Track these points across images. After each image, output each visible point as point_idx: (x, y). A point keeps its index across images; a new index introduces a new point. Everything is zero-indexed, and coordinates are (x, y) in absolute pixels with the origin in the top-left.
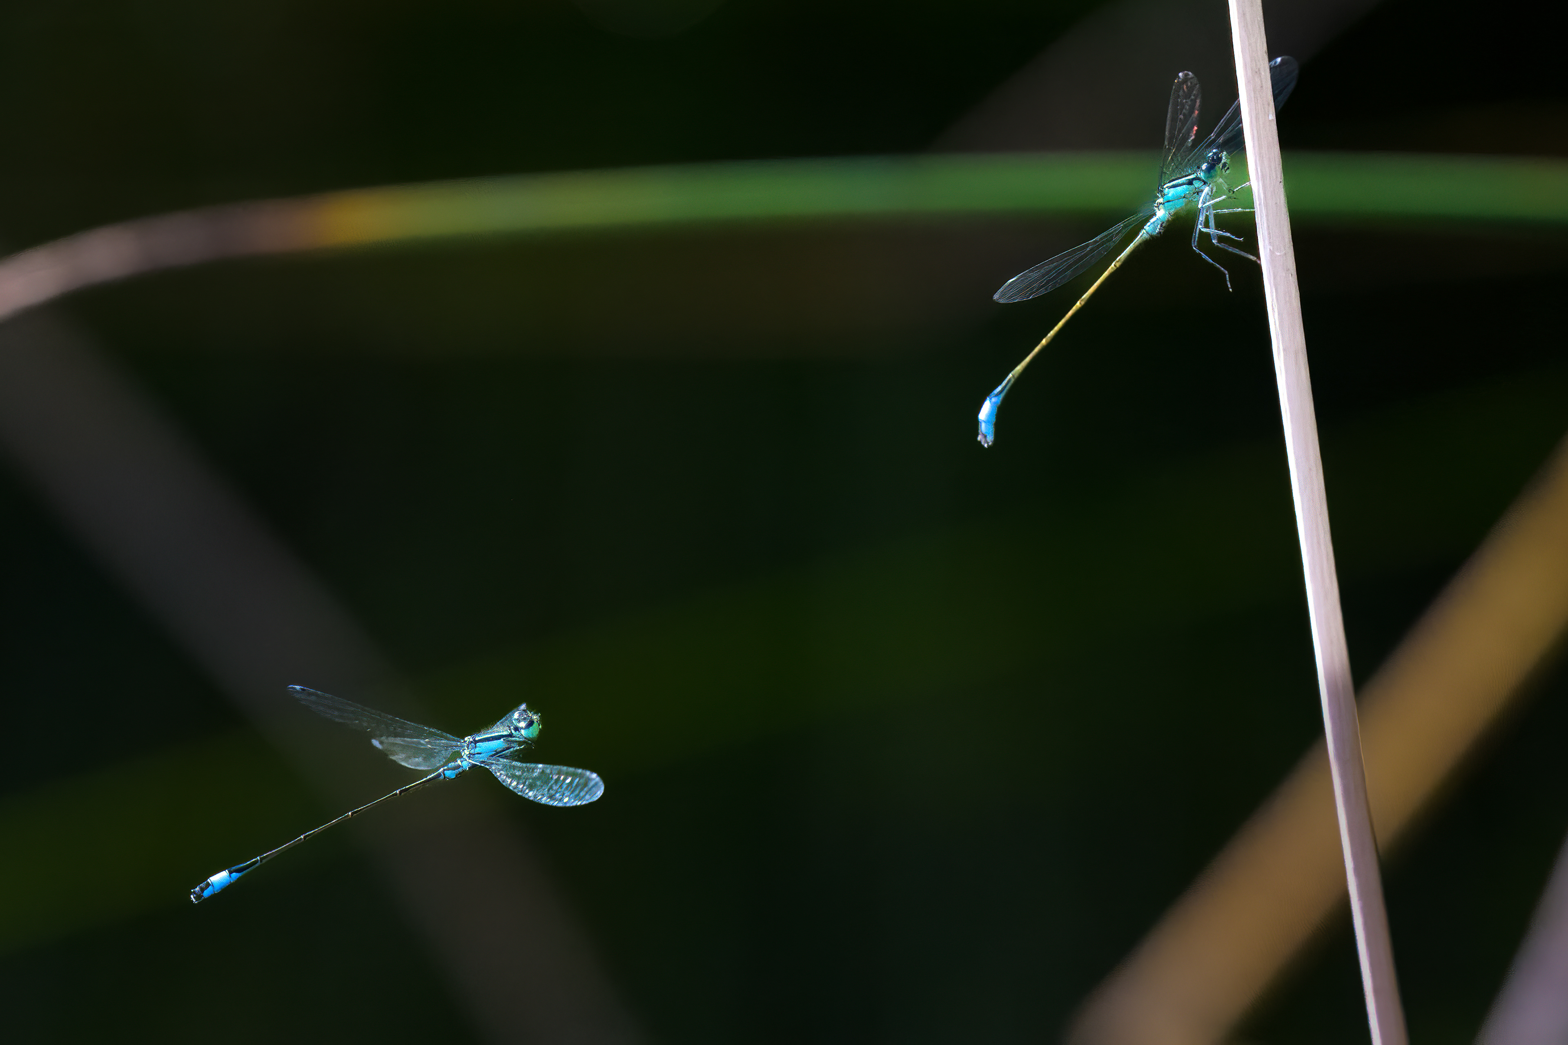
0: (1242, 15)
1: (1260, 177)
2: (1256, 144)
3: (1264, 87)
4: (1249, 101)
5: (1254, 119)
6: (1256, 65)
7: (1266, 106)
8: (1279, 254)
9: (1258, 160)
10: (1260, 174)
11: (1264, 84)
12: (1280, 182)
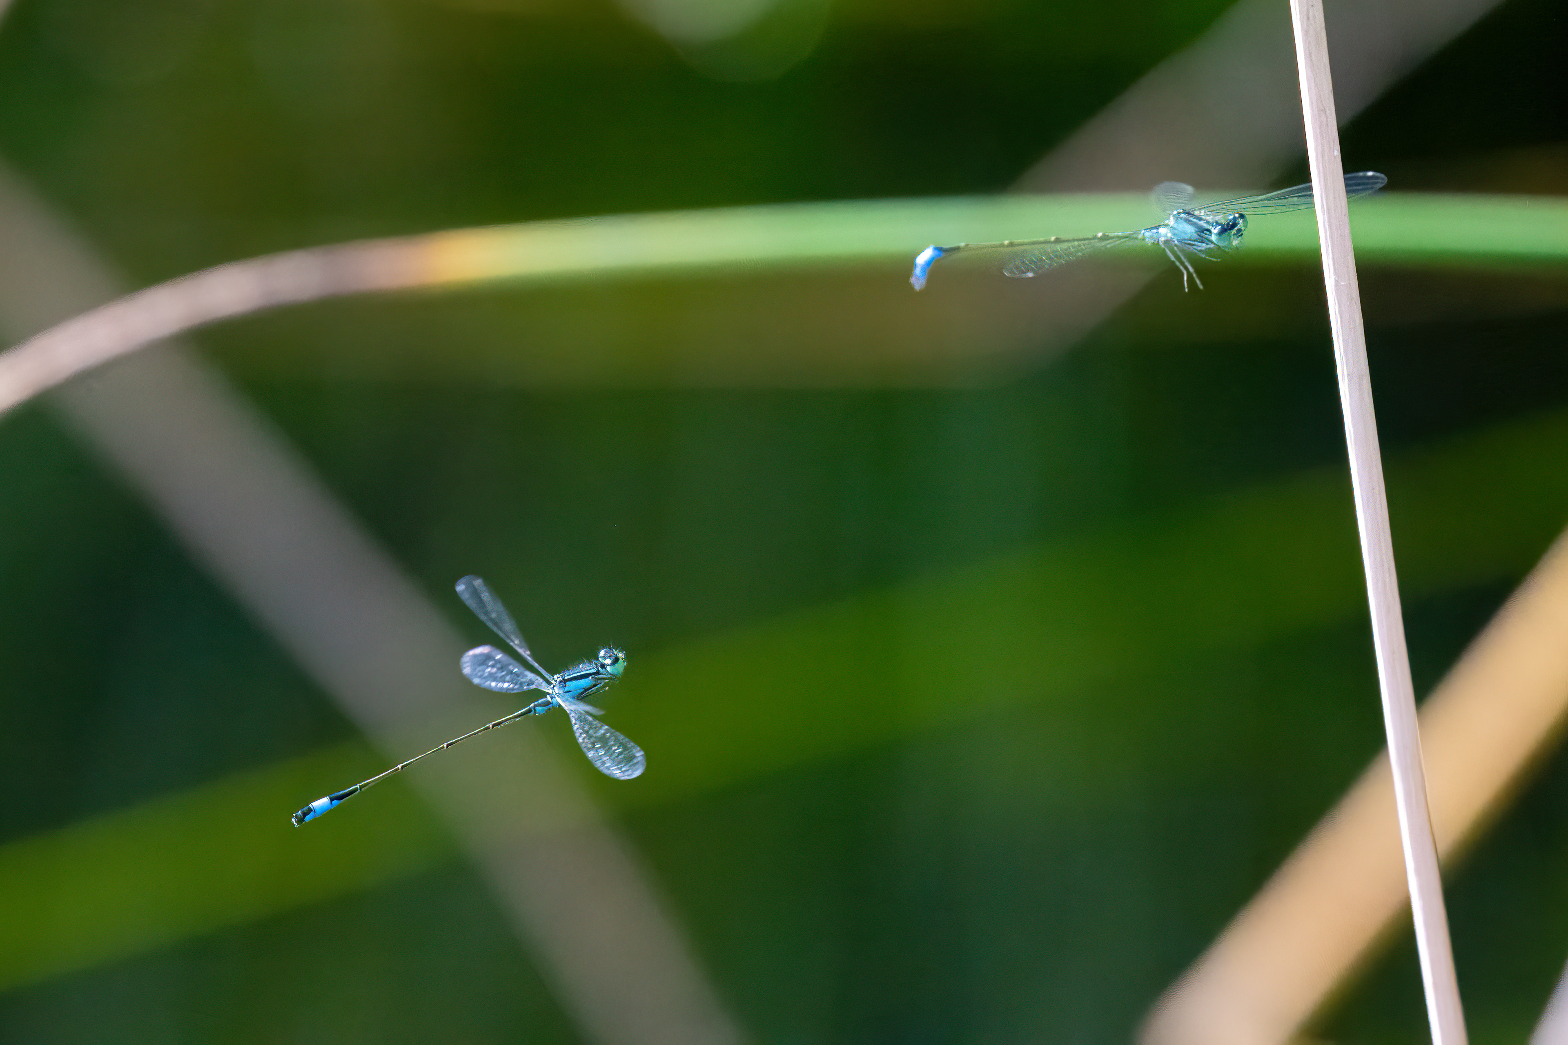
0: (1309, 55)
1: (1325, 209)
2: (1322, 179)
3: (1329, 125)
4: (1316, 138)
5: (1320, 155)
6: (1322, 104)
7: (1332, 143)
8: (1343, 284)
9: (1323, 194)
10: (1325, 207)
11: (1329, 122)
12: (1345, 215)
